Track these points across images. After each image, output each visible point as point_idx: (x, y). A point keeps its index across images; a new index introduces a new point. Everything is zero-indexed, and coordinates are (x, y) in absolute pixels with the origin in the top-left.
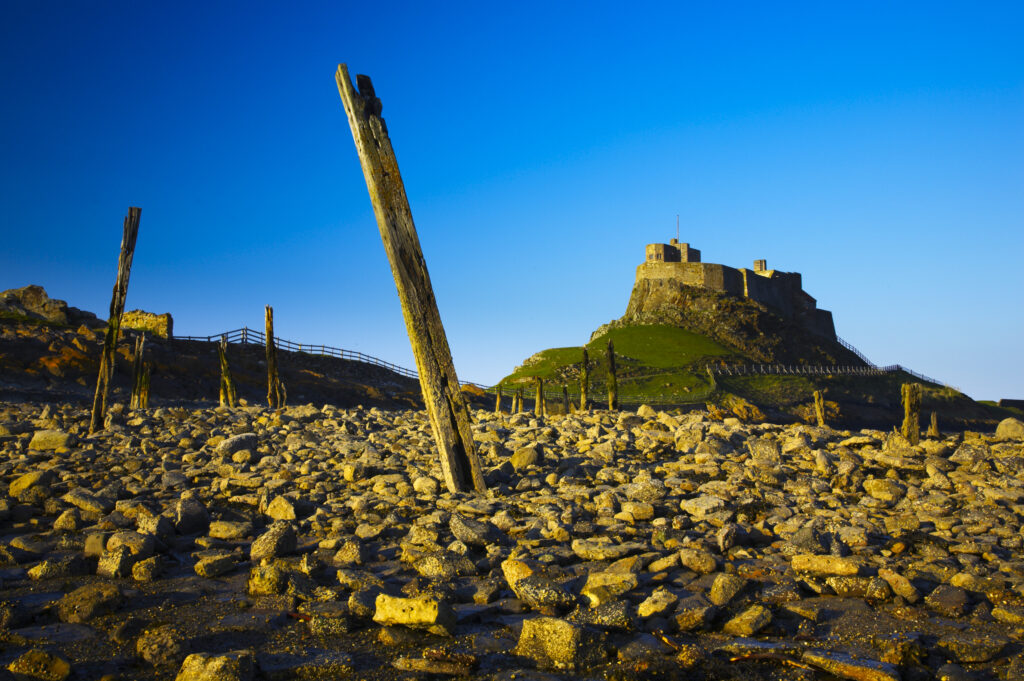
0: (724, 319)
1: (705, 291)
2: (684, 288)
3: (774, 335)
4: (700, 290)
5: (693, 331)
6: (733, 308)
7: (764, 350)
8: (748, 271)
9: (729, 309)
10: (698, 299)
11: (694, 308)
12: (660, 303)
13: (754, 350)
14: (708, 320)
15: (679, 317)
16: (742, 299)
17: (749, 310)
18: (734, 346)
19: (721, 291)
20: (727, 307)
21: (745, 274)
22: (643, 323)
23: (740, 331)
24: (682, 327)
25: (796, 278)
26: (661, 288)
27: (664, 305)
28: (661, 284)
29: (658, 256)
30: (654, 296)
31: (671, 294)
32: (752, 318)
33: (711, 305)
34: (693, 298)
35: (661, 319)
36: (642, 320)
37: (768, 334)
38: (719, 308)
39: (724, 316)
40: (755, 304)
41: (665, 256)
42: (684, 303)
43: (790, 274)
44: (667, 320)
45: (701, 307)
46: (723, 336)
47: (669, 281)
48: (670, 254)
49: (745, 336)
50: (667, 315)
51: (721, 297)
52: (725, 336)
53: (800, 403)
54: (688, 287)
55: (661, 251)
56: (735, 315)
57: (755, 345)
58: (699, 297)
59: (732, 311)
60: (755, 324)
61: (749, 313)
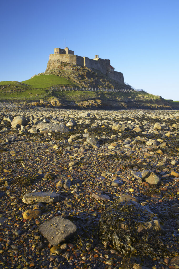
0: (74, 73)
1: (69, 64)
2: (62, 63)
3: (92, 79)
4: (68, 64)
5: (61, 77)
6: (78, 70)
7: (86, 83)
8: (86, 58)
9: (76, 70)
10: (66, 66)
11: (65, 69)
12: (54, 67)
13: (82, 83)
14: (68, 73)
15: (58, 72)
16: (83, 67)
17: (84, 70)
18: (75, 82)
19: (76, 64)
20: (75, 69)
21: (85, 59)
22: (46, 74)
23: (78, 77)
24: (58, 76)
25: (108, 61)
26: (55, 63)
27: (55, 68)
28: (55, 61)
29: (57, 52)
30: (52, 65)
31: (58, 64)
32: (84, 73)
33: (71, 68)
34: (65, 66)
35: (52, 73)
36: (46, 73)
37: (89, 78)
38: (73, 69)
39: (74, 72)
40: (87, 69)
41: (60, 53)
42: (62, 68)
43: (106, 60)
44: (54, 73)
45: (67, 69)
46: (72, 78)
47: (57, 60)
48: (62, 52)
49: (80, 79)
50: (54, 72)
51: (75, 66)
52: (72, 79)
53: (86, 100)
54: (64, 62)
55: (58, 51)
56: (78, 72)
57: (83, 81)
58: (67, 66)
59: (77, 71)
60: (85, 75)
61: (84, 71)
